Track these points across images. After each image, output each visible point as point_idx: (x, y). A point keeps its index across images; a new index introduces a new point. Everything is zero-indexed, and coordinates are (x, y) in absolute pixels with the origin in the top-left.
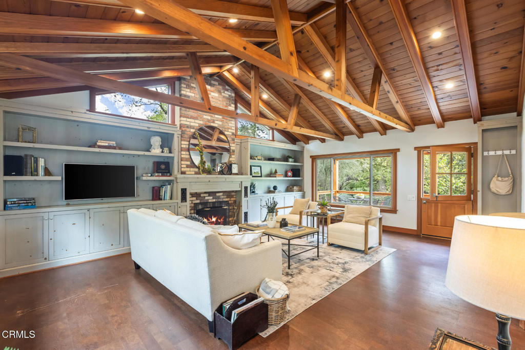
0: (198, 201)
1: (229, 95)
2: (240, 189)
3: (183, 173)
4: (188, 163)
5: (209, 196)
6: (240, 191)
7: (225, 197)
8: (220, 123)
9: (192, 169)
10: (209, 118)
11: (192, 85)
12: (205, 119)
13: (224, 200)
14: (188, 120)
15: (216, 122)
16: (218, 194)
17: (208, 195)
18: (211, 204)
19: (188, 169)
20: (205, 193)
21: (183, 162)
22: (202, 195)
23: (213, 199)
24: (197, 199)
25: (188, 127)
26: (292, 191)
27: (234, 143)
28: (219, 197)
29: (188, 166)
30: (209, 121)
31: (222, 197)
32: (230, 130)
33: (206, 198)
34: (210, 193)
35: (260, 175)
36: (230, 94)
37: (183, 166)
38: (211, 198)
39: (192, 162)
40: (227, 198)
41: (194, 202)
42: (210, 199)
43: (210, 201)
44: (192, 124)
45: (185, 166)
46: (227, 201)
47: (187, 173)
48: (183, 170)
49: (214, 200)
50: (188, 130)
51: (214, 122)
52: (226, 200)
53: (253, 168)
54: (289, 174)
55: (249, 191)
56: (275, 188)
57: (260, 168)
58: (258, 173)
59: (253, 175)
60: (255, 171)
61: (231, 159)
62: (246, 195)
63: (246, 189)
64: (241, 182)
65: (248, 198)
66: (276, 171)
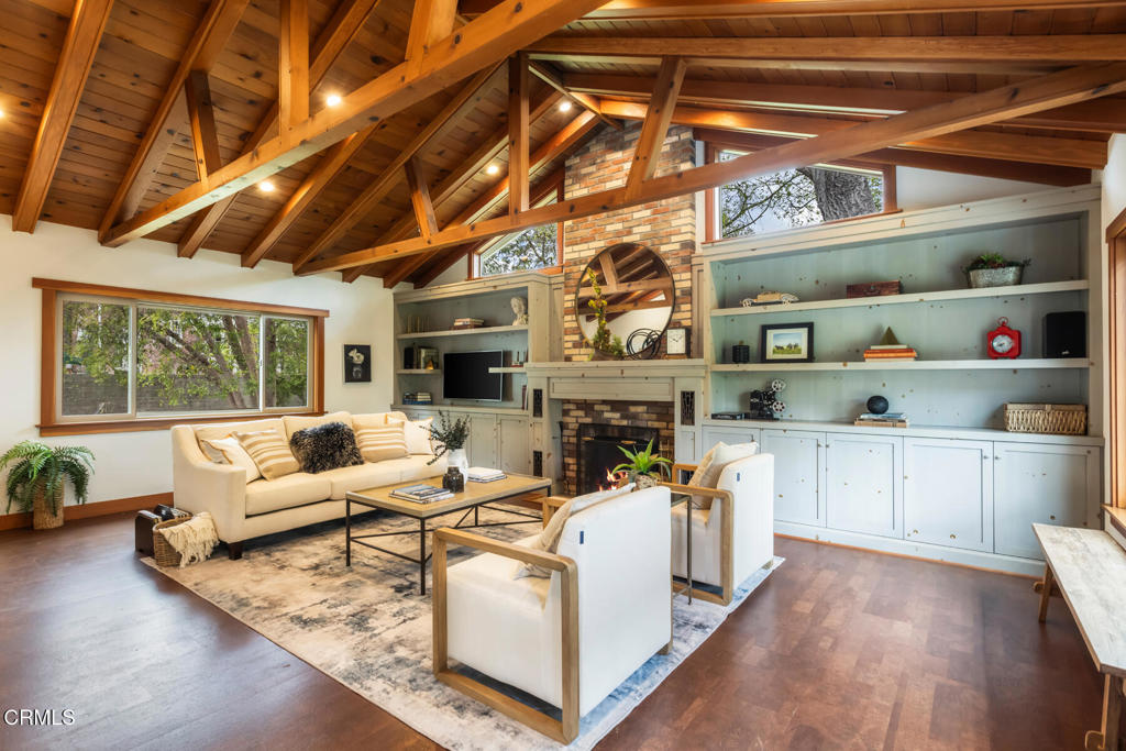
0: (588, 420)
1: (673, 144)
2: (667, 398)
3: (568, 359)
4: (576, 338)
5: (613, 410)
6: (671, 405)
7: (654, 416)
8: (647, 228)
9: (583, 351)
10: (619, 226)
11: (584, 171)
12: (609, 233)
13: (650, 424)
14: (576, 248)
15: (635, 230)
16: (633, 409)
17: (608, 408)
18: (616, 431)
19: (576, 351)
20: (604, 402)
21: (567, 338)
22: (597, 407)
23: (622, 418)
24: (586, 416)
25: (575, 264)
26: (1005, 429)
27: (689, 271)
28: (634, 417)
29: (577, 345)
30: (619, 234)
31: (645, 415)
32: (674, 239)
33: (607, 415)
34: (617, 405)
35: (804, 354)
36: (675, 139)
37: (567, 345)
38: (617, 415)
39: (582, 337)
40: (658, 420)
41: (580, 421)
42: (614, 417)
43: (614, 422)
44: (583, 254)
45: (570, 345)
46: (657, 430)
47: (574, 358)
48: (567, 352)
49: (625, 423)
50: (575, 269)
51: (629, 233)
52: (656, 425)
53: (771, 334)
54: (1003, 343)
55: (702, 407)
56: (876, 406)
57: (804, 331)
58: (793, 348)
59: (770, 355)
60: (784, 343)
61: (677, 316)
62: (688, 417)
63: (688, 399)
64: (673, 378)
65: (697, 428)
66: (889, 338)
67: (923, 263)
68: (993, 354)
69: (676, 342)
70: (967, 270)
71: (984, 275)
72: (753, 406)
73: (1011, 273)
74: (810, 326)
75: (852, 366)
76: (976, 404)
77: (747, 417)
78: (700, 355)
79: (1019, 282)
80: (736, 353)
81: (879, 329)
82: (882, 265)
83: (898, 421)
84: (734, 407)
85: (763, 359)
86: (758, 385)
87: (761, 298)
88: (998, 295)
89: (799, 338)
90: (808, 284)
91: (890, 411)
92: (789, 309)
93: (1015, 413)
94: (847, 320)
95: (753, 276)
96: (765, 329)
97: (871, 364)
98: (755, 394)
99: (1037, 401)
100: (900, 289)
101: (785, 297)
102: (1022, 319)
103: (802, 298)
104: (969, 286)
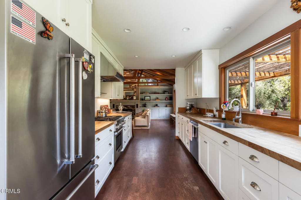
2: (134, 105)
5: (125, 107)
6: (135, 106)
7: (132, 107)
16: (128, 107)
26: (167, 107)
27: (136, 89)
28: (129, 107)
49: (127, 108)
53: (146, 97)
54: (167, 99)
55: (139, 106)
56: (157, 105)
57: (149, 97)
58: (148, 99)
59: (146, 100)
60: (147, 98)
61: (134, 94)
62: (137, 107)
63: (137, 105)
64: (135, 102)
65: (138, 108)
66: (158, 98)
67: (160, 91)
68: (166, 100)
69: (135, 98)
70: (164, 92)
71: (165, 93)
72: (144, 106)
73: (167, 93)
74: (150, 96)
75: (155, 101)
76: (164, 105)
77: (143, 107)
78: (138, 100)
79: (168, 94)
80: (142, 100)
81: (157, 97)
82: (157, 91)
83: (159, 107)
84: (141, 106)
85: (145, 100)
86: (144, 103)
87: (145, 93)
88: (167, 95)
89: (149, 98)
90: (150, 92)
91: (158, 106)
92: (148, 95)
93: (168, 105)
94: (154, 96)
95: (144, 91)
96: (145, 97)
97: (156, 101)
98: (144, 104)
99: (169, 104)
100: (158, 93)
101: (148, 93)
102: (168, 97)
103: (150, 94)
104: (164, 94)
